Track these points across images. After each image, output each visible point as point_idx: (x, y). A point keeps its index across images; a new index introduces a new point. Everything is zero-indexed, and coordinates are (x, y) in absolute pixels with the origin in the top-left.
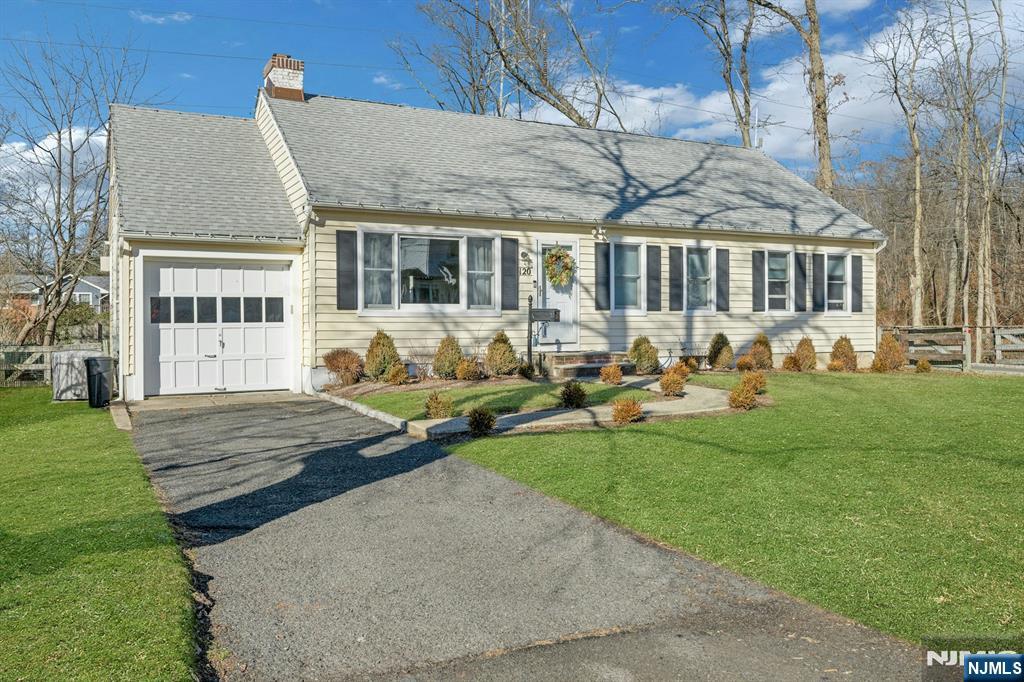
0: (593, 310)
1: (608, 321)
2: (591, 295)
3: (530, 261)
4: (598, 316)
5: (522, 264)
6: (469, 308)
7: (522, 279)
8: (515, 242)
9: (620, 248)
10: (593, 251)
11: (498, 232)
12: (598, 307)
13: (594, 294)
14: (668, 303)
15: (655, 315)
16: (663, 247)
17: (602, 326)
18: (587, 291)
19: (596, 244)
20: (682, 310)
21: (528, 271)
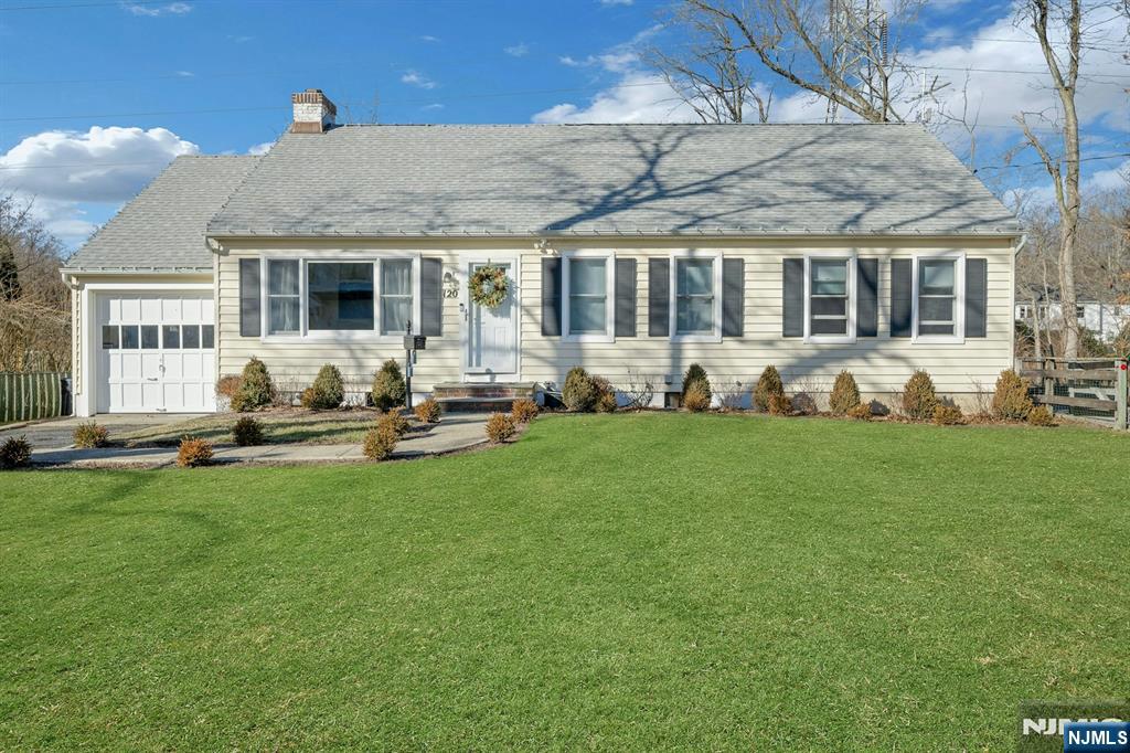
0: (539, 336)
1: (556, 347)
2: (534, 319)
3: (457, 282)
4: (544, 342)
5: (446, 286)
6: (382, 334)
7: (446, 302)
8: (438, 261)
9: (574, 262)
10: (539, 268)
11: (418, 251)
12: (544, 333)
13: (539, 318)
14: (646, 328)
15: (627, 342)
16: (639, 259)
17: (549, 353)
18: (529, 313)
19: (543, 260)
20: (668, 335)
21: (454, 293)
